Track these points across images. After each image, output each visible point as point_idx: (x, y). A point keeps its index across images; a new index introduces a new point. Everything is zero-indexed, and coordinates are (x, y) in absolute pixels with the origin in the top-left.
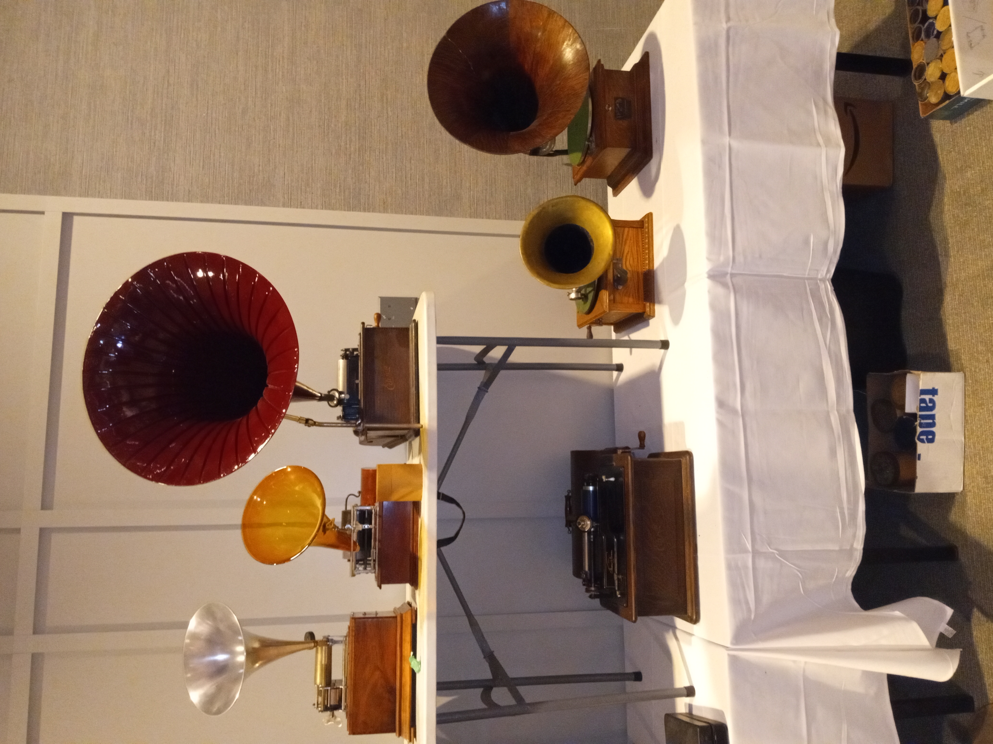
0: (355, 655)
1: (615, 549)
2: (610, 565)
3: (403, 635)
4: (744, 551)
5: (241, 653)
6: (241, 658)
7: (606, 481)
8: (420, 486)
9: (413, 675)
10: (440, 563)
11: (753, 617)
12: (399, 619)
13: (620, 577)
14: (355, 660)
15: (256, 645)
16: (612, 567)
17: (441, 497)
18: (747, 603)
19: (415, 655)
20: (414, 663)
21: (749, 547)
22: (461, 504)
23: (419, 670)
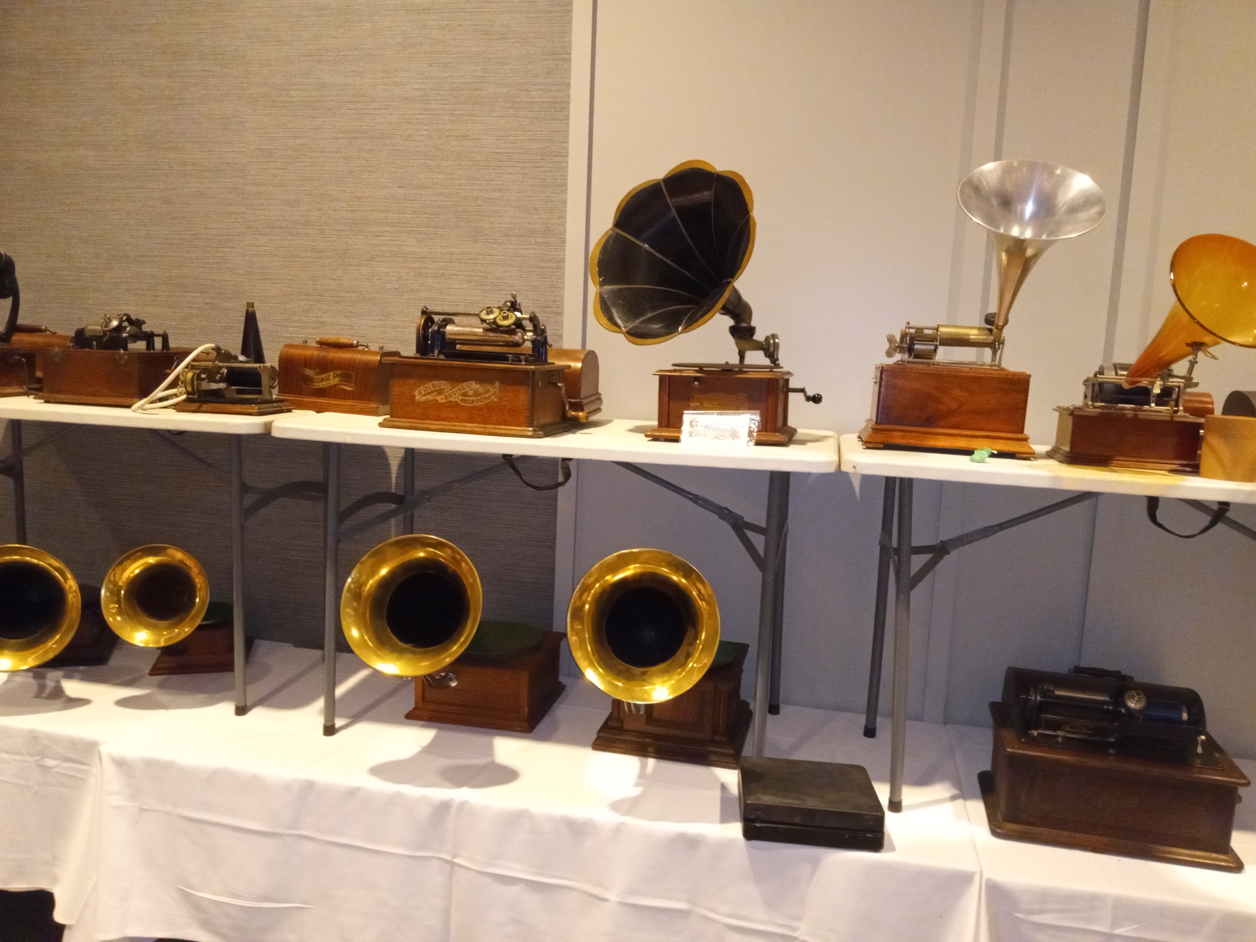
0: (981, 378)
1: (1095, 738)
2: (1074, 727)
3: (1001, 441)
4: (1115, 923)
5: (1022, 233)
6: (1015, 232)
7: (1197, 741)
8: (1230, 477)
9: (969, 452)
10: (1072, 496)
11: (1020, 916)
12: (1020, 436)
13: (1060, 739)
14: (975, 378)
15: (1030, 252)
16: (1070, 730)
17: (1223, 507)
18: (1040, 912)
19: (992, 455)
20: (984, 455)
21: (1120, 931)
22: (1206, 534)
23: (972, 460)
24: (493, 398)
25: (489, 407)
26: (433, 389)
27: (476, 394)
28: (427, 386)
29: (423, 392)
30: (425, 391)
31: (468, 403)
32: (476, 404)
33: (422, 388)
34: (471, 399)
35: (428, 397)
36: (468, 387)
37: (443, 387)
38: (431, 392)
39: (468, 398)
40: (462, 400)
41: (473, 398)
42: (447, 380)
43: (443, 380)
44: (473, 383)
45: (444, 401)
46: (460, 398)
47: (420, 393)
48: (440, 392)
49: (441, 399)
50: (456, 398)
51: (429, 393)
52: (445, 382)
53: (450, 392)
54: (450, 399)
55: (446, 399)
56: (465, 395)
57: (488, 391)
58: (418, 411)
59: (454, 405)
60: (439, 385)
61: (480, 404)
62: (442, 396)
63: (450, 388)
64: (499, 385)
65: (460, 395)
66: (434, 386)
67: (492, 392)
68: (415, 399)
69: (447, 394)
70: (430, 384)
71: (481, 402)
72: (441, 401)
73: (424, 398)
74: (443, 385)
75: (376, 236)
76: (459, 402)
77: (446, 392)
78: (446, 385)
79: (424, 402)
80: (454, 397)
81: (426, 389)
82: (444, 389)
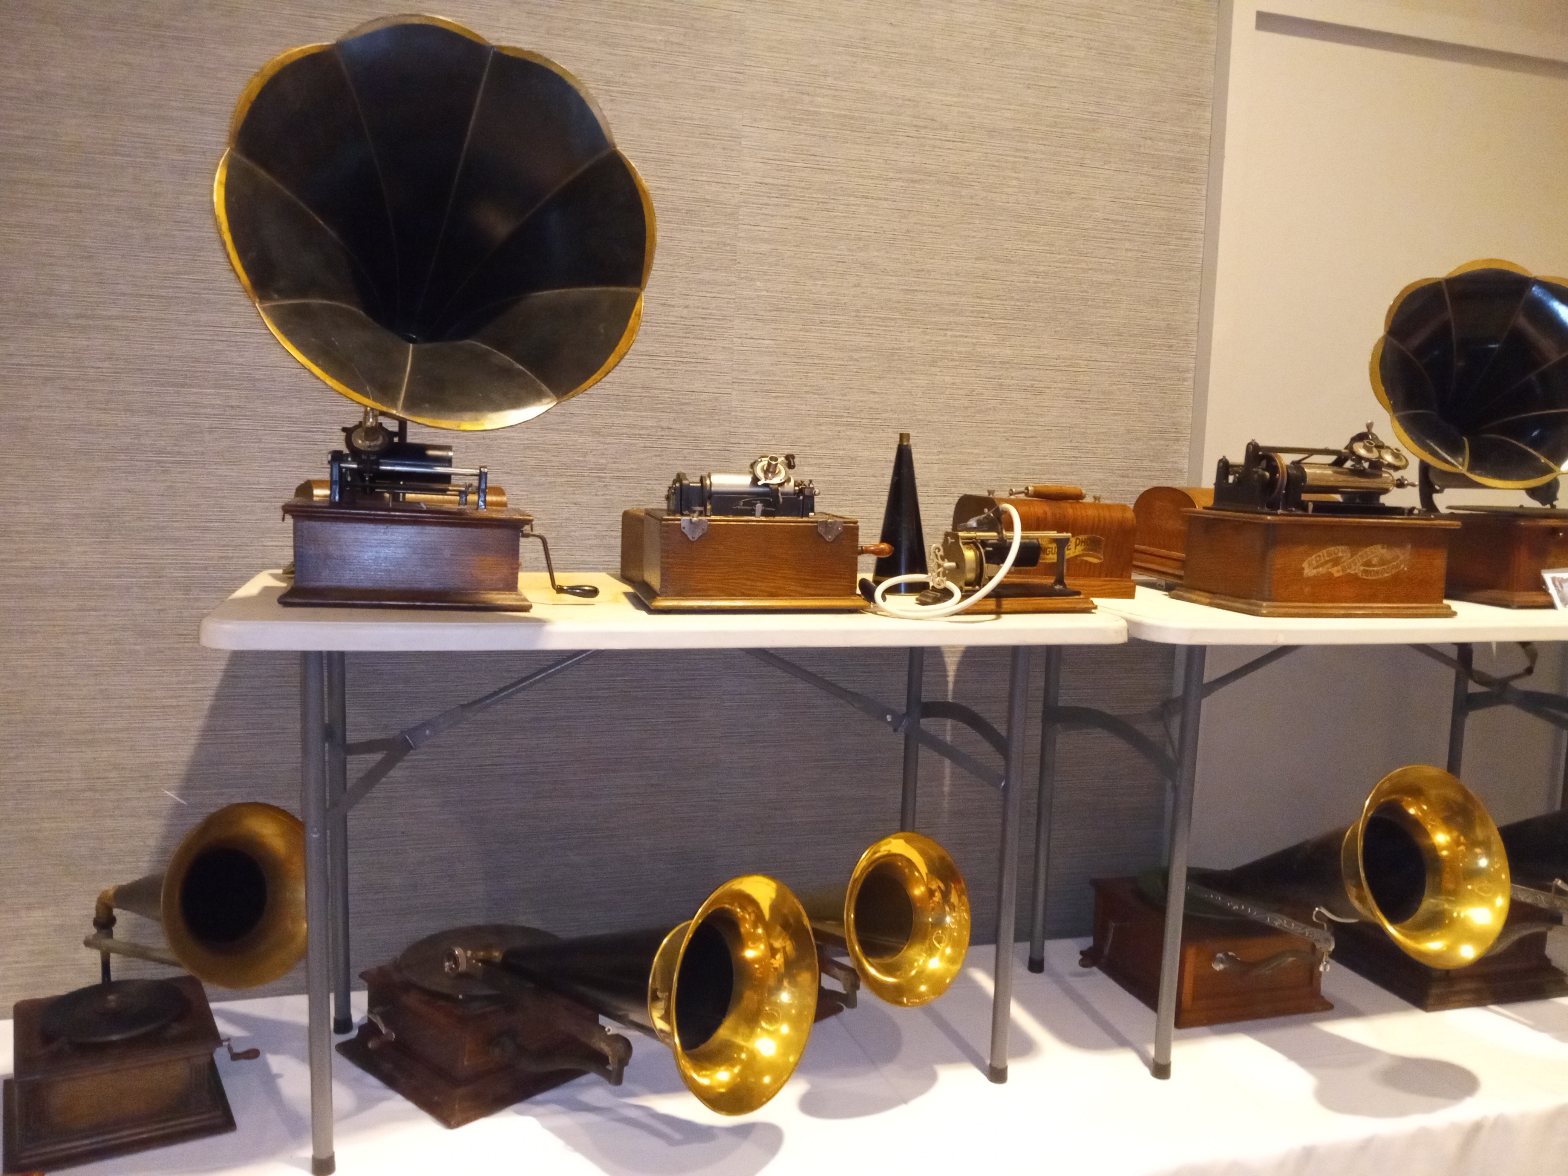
24: (1402, 566)
25: (1396, 579)
26: (1327, 559)
27: (1383, 562)
28: (1320, 554)
29: (1314, 562)
30: (1317, 561)
31: (1371, 576)
32: (1380, 576)
33: (1313, 557)
34: (1375, 569)
35: (1321, 569)
36: (1373, 553)
37: (1340, 554)
38: (1326, 562)
39: (1372, 569)
40: (1364, 571)
41: (1378, 568)
42: (1347, 544)
43: (1342, 545)
44: (1379, 547)
45: (1341, 574)
46: (1362, 568)
47: (1310, 564)
48: (1336, 562)
49: (1337, 572)
50: (1357, 569)
51: (1322, 565)
52: (1343, 548)
53: (1350, 561)
54: (1349, 571)
55: (1343, 571)
56: (1368, 564)
57: (1398, 557)
58: (1307, 590)
59: (1352, 579)
60: (1336, 551)
61: (1386, 575)
62: (1339, 568)
63: (1349, 555)
64: (1411, 548)
65: (1362, 565)
66: (1329, 554)
67: (1402, 557)
68: (1303, 574)
69: (1345, 564)
70: (1324, 551)
71: (1387, 573)
72: (1336, 575)
73: (1315, 571)
74: (1341, 551)
75: (940, 329)
76: (1360, 574)
77: (1344, 561)
78: (1345, 552)
79: (1315, 577)
80: (1353, 568)
81: (1318, 559)
82: (1342, 557)
